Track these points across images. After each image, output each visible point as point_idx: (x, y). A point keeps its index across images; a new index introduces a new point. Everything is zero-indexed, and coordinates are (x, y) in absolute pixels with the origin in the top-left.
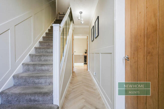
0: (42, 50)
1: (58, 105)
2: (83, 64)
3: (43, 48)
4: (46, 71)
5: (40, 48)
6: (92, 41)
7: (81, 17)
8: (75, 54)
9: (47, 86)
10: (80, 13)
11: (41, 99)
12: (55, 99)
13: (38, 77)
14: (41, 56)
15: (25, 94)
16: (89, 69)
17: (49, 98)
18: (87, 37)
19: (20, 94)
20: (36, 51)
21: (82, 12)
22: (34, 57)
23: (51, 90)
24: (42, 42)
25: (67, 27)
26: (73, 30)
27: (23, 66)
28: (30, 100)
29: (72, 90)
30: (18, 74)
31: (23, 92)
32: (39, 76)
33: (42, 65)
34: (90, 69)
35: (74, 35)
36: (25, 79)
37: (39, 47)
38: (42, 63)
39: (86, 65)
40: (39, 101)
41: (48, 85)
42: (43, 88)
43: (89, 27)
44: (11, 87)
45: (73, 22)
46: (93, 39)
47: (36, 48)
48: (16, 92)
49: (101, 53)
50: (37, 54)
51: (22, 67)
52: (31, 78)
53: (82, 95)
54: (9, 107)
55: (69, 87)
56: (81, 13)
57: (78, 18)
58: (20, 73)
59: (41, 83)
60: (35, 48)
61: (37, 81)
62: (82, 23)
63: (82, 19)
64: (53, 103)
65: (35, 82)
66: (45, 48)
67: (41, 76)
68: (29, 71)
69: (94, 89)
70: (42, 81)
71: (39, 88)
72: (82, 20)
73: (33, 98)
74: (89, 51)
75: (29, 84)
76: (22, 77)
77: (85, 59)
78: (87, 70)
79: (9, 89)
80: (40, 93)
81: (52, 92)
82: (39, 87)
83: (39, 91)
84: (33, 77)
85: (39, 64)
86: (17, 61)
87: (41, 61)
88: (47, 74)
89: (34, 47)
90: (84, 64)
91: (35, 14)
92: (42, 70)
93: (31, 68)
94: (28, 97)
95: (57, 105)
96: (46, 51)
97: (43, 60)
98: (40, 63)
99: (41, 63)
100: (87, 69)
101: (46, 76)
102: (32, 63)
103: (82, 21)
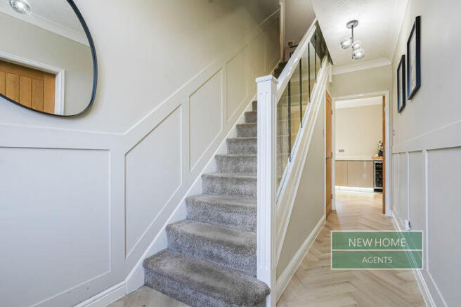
0: (241, 146)
1: (267, 285)
2: (373, 189)
3: (244, 141)
4: (248, 197)
5: (236, 141)
6: (400, 110)
7: (352, 38)
8: (337, 156)
9: (246, 232)
10: (349, 28)
11: (230, 257)
12: (261, 267)
13: (228, 209)
14: (238, 159)
15: (203, 239)
16: (392, 208)
17: (248, 260)
18: (384, 97)
19: (194, 238)
20: (229, 148)
21: (355, 21)
22: (224, 163)
23: (253, 242)
24: (242, 125)
25: (305, 78)
26: (330, 85)
27: (203, 180)
28: (211, 256)
29: (317, 260)
30: (194, 196)
31: (198, 233)
32: (229, 206)
33: (239, 181)
34: (394, 208)
35: (333, 99)
36: (205, 208)
37: (235, 139)
38: (239, 177)
39: (380, 195)
40: (226, 263)
41: (249, 230)
42: (235, 235)
43: (390, 63)
44: (183, 221)
45: (330, 60)
46: (401, 104)
47: (230, 141)
48: (189, 232)
49: (427, 150)
50: (231, 155)
51: (201, 181)
52: (215, 209)
53: (347, 282)
54: (177, 257)
55: (310, 252)
56: (353, 23)
57: (341, 43)
58: (197, 195)
59: (235, 224)
60: (227, 140)
61: (226, 216)
62: (359, 54)
63: (354, 43)
64: (256, 276)
65: (222, 218)
66: (247, 140)
67: (234, 206)
68: (213, 192)
69: (400, 278)
70: (237, 217)
71: (230, 233)
72: (356, 46)
73: (215, 251)
74: (391, 148)
75: (211, 219)
76: (200, 203)
77: (377, 175)
78: (384, 213)
79: (179, 222)
80: (230, 244)
81: (255, 249)
82: (229, 231)
83: (227, 238)
84: (218, 205)
85: (232, 178)
86: (192, 169)
87: (239, 171)
88: (247, 203)
89: (226, 138)
90: (376, 190)
91: (228, 63)
92: (240, 194)
93: (217, 185)
94: (207, 248)
95: (264, 283)
96: (250, 149)
97: (242, 169)
98: (235, 176)
99: (237, 176)
100: (382, 207)
101: (246, 208)
102: (220, 175)
103: (355, 51)
